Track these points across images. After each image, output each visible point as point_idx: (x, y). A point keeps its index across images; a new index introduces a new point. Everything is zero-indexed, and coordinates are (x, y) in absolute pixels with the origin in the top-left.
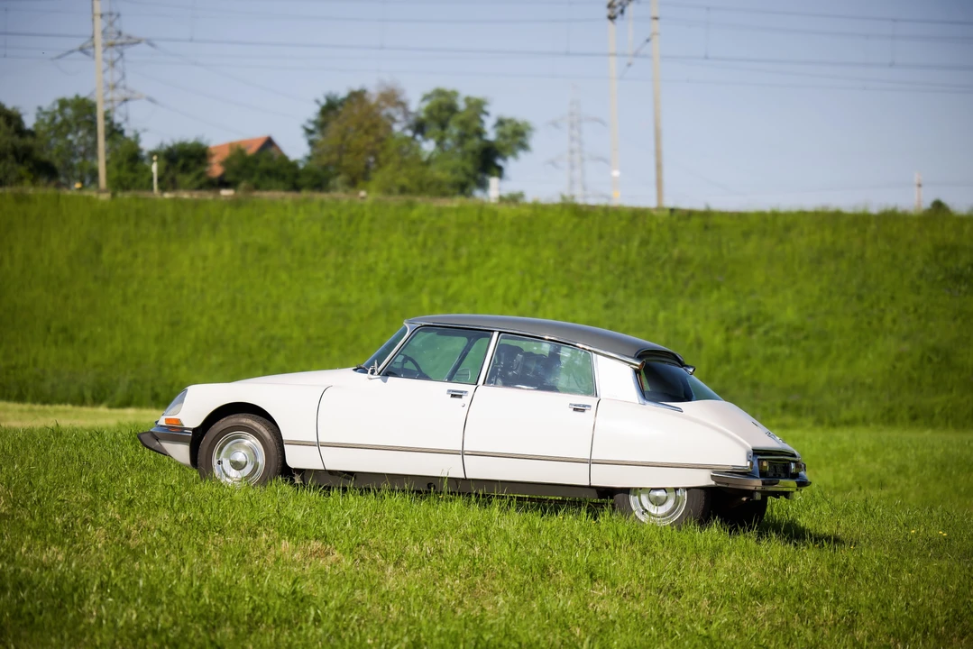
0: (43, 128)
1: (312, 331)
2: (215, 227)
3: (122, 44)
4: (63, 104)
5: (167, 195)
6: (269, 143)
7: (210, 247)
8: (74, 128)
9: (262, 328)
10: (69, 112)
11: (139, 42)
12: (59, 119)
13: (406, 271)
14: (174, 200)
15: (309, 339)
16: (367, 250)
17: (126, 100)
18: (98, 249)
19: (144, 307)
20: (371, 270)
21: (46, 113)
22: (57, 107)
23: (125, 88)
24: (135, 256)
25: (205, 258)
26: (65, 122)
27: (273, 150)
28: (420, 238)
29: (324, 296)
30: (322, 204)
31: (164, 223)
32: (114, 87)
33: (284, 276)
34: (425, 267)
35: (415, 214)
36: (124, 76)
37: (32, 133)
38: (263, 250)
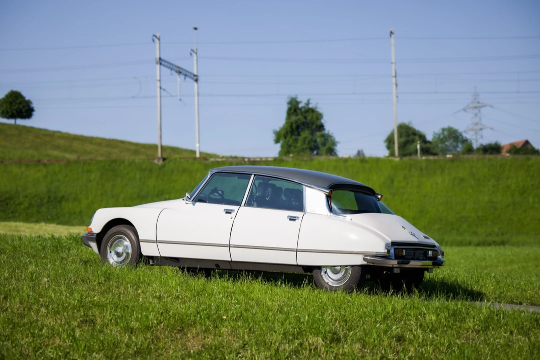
0: (435, 140)
1: (480, 214)
2: (443, 170)
3: (480, 107)
4: (444, 130)
5: (424, 158)
6: (527, 142)
7: (439, 179)
8: (448, 140)
9: (458, 213)
10: (446, 133)
11: (486, 106)
12: (442, 136)
13: (524, 187)
14: (426, 160)
15: (478, 217)
16: (508, 178)
17: (481, 129)
18: (392, 181)
19: (409, 205)
20: (508, 187)
21: (437, 134)
22: (441, 131)
23: (481, 124)
24: (408, 184)
25: (437, 184)
26: (445, 137)
27: (528, 146)
28: (531, 173)
29: (486, 199)
30: (490, 160)
31: (421, 170)
32: (477, 124)
33: (470, 190)
34: (532, 185)
35: (530, 163)
36: (480, 120)
37: (430, 142)
38: (462, 180)
